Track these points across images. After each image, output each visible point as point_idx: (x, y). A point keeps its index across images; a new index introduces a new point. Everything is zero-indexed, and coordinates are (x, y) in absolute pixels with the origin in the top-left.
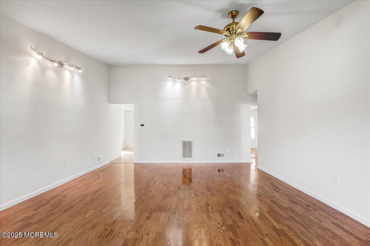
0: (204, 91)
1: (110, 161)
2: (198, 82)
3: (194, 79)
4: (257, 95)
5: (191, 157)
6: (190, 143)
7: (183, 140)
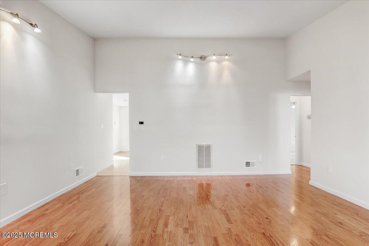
1: (96, 173)
2: (219, 62)
3: (214, 57)
4: (310, 82)
5: (209, 167)
6: (208, 148)
7: (198, 143)
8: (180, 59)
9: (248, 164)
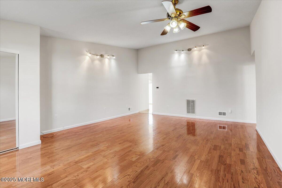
2: (199, 51)
5: (194, 113)
6: (193, 102)
7: (187, 99)
8: (176, 53)
9: (220, 113)
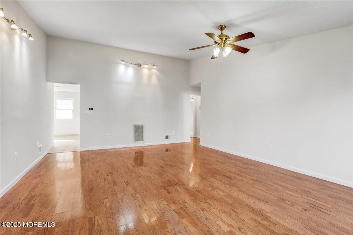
0: (154, 79)
1: (47, 151)
2: (149, 69)
3: (147, 66)
4: (200, 88)
5: (142, 140)
6: (142, 127)
7: (135, 124)
8: (123, 64)
9: (167, 137)
